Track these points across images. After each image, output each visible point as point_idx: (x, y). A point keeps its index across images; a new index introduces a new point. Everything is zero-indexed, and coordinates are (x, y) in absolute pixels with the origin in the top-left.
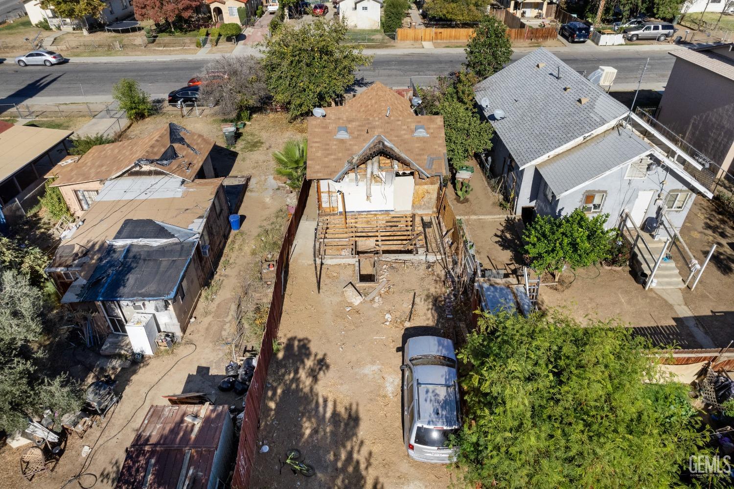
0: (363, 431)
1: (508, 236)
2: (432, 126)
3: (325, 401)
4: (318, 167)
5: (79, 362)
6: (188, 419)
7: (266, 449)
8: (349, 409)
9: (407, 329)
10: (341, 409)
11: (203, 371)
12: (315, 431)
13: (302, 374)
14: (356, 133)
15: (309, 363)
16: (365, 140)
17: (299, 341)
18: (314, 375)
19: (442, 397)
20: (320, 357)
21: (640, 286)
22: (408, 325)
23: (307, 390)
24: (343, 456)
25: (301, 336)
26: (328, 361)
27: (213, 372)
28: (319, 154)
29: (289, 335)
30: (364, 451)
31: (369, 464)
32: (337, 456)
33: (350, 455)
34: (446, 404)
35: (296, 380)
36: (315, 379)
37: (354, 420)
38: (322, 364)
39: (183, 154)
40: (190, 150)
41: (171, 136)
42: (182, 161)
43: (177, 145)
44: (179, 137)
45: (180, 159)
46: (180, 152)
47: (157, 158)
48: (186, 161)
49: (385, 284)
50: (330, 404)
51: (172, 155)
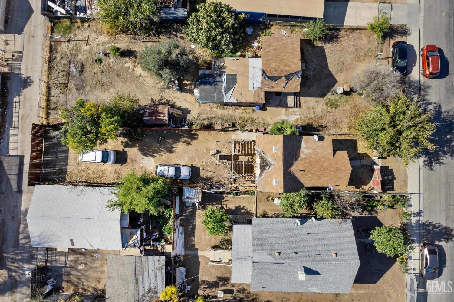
0: (169, 154)
1: (243, 211)
2: (278, 188)
3: (177, 145)
4: (261, 140)
5: (194, 77)
6: (163, 115)
7: (165, 132)
8: (174, 151)
9: (199, 168)
10: (174, 149)
11: (189, 112)
12: (169, 143)
13: (186, 139)
14: (275, 155)
15: (189, 140)
16: (272, 159)
17: (197, 137)
18: (185, 142)
19: (165, 172)
20: (191, 143)
21: (212, 246)
22: (201, 168)
23: (181, 140)
24: (162, 149)
25: (199, 137)
26: (190, 145)
27: (188, 115)
28: (266, 140)
29: (199, 134)
30: (163, 154)
31: (160, 155)
32: (162, 148)
33: (163, 151)
34: (163, 173)
35: (184, 137)
36: (184, 142)
37: (171, 152)
38: (189, 144)
39: (278, 83)
40: (283, 85)
41: (290, 74)
42: (273, 84)
43: (284, 79)
44: (291, 78)
45: (273, 83)
46: (278, 82)
47: (268, 75)
48: (273, 85)
49: (218, 163)
50: (176, 146)
51: (274, 79)
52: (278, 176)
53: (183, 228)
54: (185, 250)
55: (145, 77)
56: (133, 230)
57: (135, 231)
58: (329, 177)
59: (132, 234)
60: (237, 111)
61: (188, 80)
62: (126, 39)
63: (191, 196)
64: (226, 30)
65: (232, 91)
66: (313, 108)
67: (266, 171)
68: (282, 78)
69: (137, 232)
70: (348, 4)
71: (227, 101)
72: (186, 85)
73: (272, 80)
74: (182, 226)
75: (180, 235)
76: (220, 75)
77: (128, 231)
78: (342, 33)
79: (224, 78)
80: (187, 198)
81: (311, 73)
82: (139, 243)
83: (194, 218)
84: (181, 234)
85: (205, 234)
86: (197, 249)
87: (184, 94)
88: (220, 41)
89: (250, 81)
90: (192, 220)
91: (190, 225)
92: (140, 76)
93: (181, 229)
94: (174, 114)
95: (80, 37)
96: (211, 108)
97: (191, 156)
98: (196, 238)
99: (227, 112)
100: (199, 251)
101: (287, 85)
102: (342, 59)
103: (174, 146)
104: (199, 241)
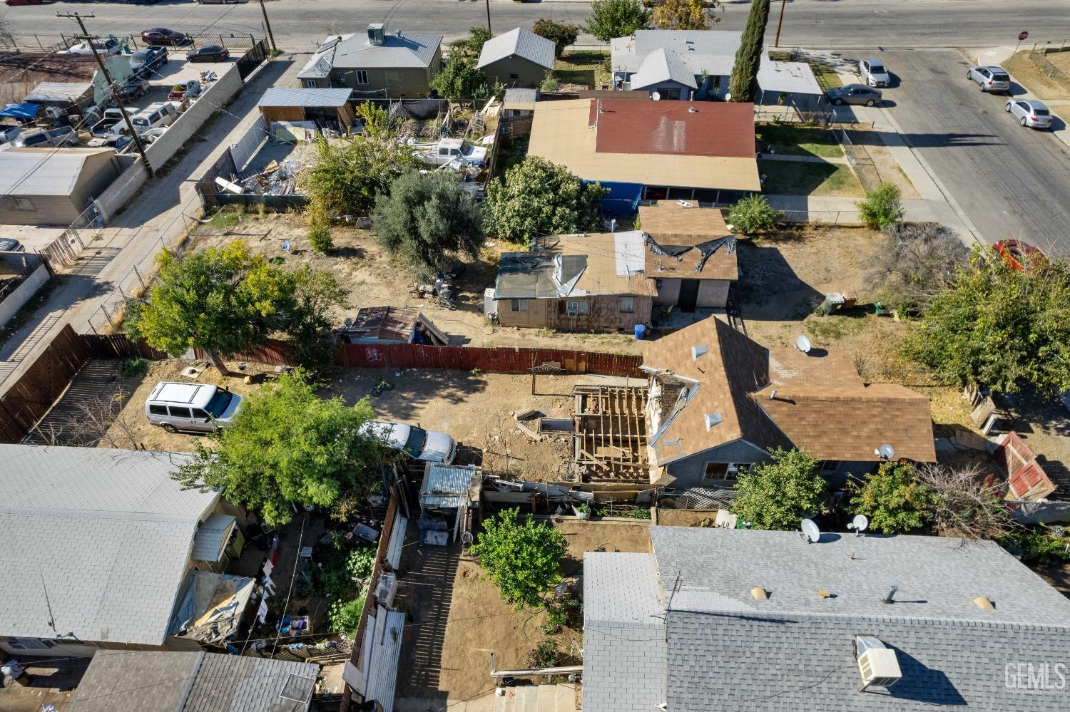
2: (723, 430)
3: (426, 403)
4: (655, 349)
6: (401, 325)
7: (398, 374)
8: (415, 415)
9: (481, 450)
10: (417, 411)
12: (405, 399)
13: (450, 390)
14: (701, 363)
15: (460, 394)
16: (692, 375)
17: (483, 388)
18: (450, 396)
20: (465, 399)
22: (484, 450)
23: (437, 393)
24: (383, 412)
25: (487, 388)
26: (460, 403)
28: (670, 344)
29: (489, 381)
32: (385, 409)
33: (384, 415)
35: (448, 387)
36: (444, 397)
37: (407, 416)
38: (458, 400)
39: (685, 260)
40: (697, 263)
41: (709, 242)
42: (673, 261)
43: (697, 251)
44: (713, 249)
45: (674, 259)
46: (685, 257)
47: (660, 244)
48: (673, 265)
49: (538, 438)
50: (422, 406)
51: (675, 252)
52: (716, 403)
53: (403, 615)
54: (396, 697)
55: (373, 284)
56: (230, 581)
57: (235, 585)
58: (873, 426)
59: (221, 593)
60: (587, 340)
61: (471, 292)
62: (347, 234)
63: (446, 488)
64: (564, 201)
65: (575, 279)
66: (780, 338)
67: (678, 405)
68: (693, 251)
69: (240, 587)
70: (807, 199)
71: (563, 295)
72: (467, 299)
73: (671, 254)
74: (400, 610)
75: (388, 637)
76: (550, 258)
77: (210, 580)
78: (808, 231)
79: (557, 261)
80: (437, 493)
81: (759, 282)
82: (235, 623)
83: (446, 585)
84: (394, 634)
85: (480, 636)
86: (444, 695)
87: (458, 312)
88: (549, 218)
89: (618, 262)
90: (437, 591)
91: (429, 607)
92: (362, 283)
93: (397, 620)
94: (428, 333)
95: (253, 231)
96: (524, 335)
97: (461, 422)
98: (444, 653)
99: (564, 343)
100: (449, 702)
101: (707, 265)
102: (823, 265)
103: (419, 405)
104: (456, 663)
